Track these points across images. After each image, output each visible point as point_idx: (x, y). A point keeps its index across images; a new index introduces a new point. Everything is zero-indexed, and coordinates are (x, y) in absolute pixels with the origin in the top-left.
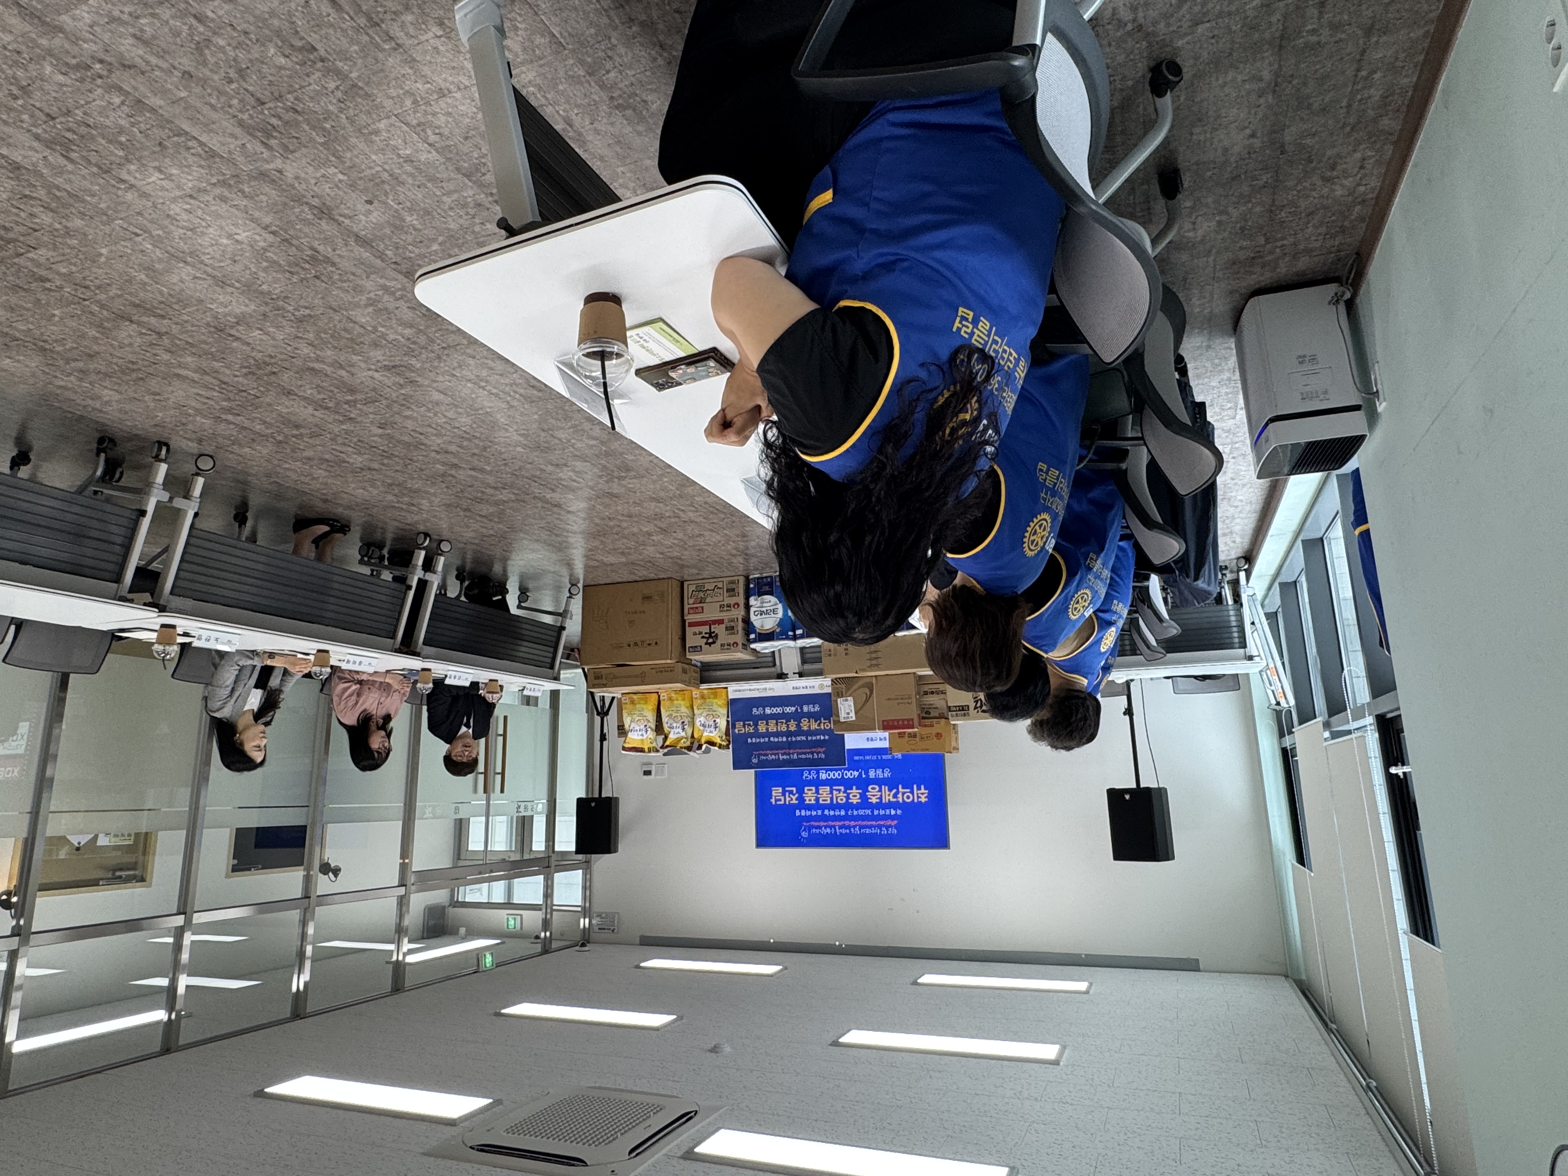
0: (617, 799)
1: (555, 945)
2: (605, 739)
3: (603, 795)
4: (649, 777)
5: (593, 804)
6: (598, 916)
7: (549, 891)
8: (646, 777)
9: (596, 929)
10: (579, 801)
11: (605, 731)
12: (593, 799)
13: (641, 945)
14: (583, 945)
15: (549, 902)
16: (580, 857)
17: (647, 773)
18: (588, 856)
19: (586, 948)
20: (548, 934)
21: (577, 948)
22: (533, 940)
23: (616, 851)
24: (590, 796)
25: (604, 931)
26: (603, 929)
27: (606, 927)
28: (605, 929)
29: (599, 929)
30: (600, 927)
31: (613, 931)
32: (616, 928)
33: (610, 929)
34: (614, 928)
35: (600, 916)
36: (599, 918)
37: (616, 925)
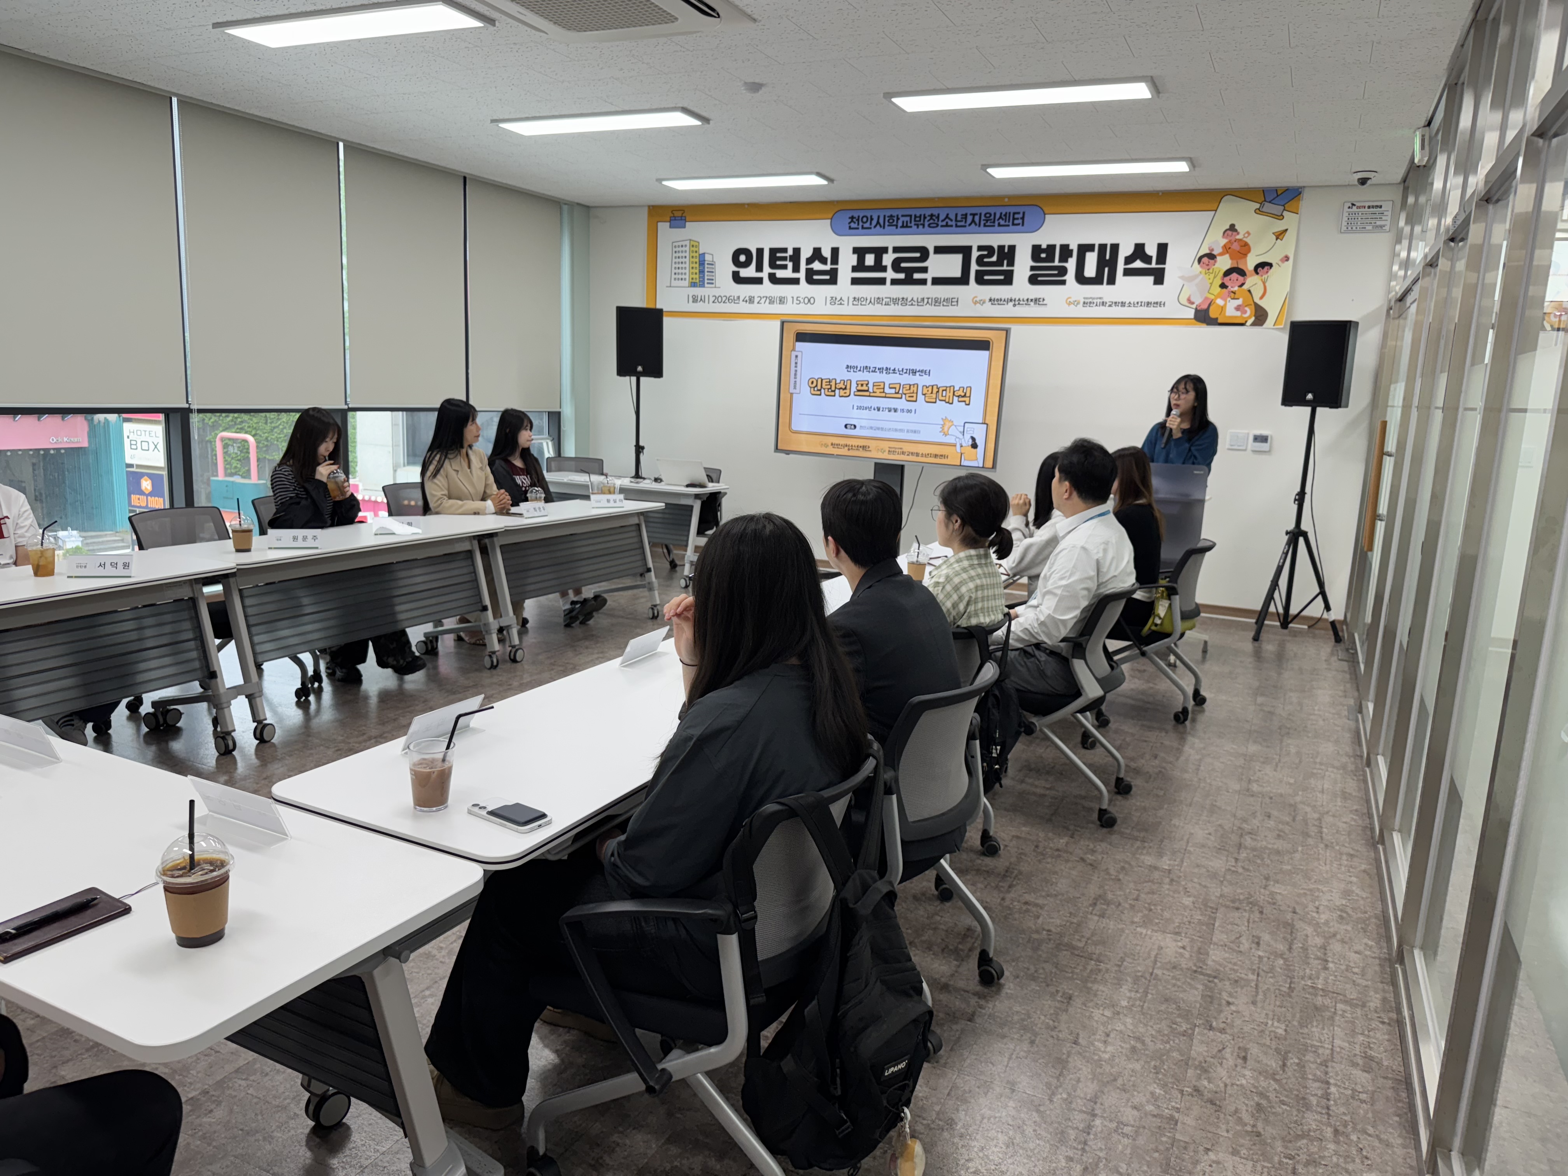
2: (1298, 494)
4: (1258, 432)
6: (1381, 227)
8: (1264, 432)
9: (1387, 207)
12: (1323, 404)
17: (1261, 439)
25: (1371, 204)
26: (1373, 207)
27: (1366, 209)
28: (1369, 207)
29: (1381, 207)
30: (1379, 209)
31: (1353, 205)
32: (1346, 209)
33: (1358, 207)
34: (1350, 210)
35: (1377, 227)
36: (1379, 223)
37: (1346, 214)
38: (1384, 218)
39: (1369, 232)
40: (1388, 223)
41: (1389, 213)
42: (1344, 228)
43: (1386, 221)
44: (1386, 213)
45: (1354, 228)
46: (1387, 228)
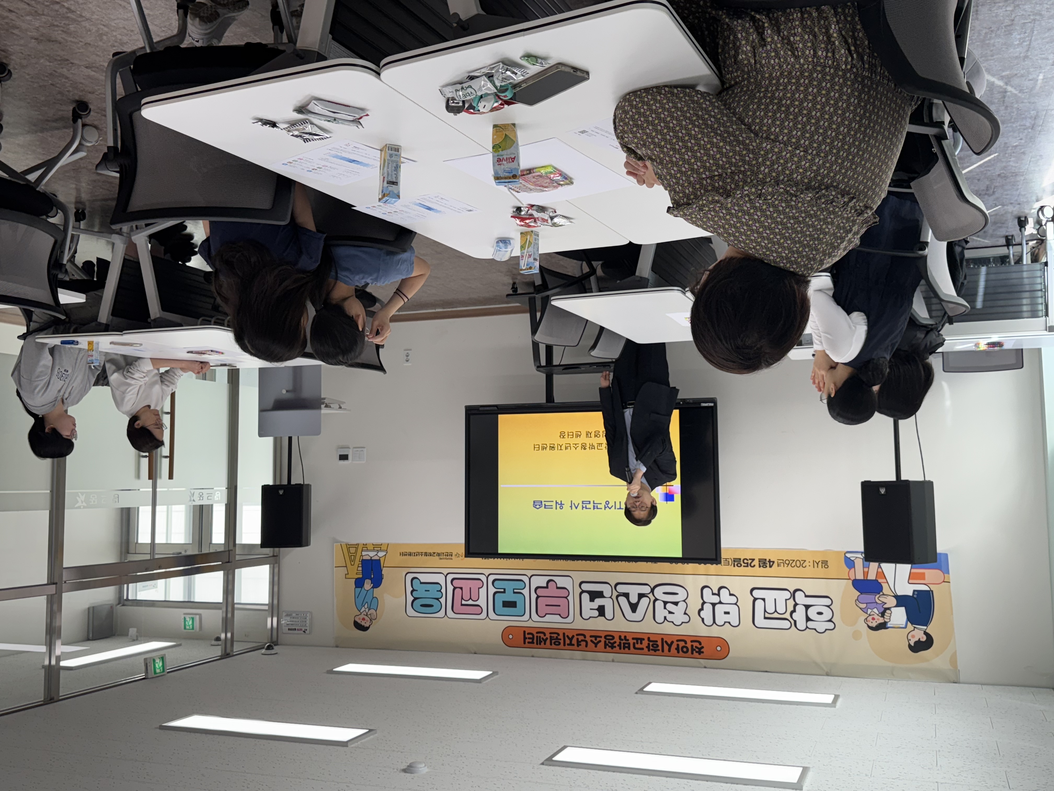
0: (308, 486)
1: (237, 648)
4: (345, 462)
5: (281, 492)
6: (287, 615)
7: (230, 587)
8: (342, 462)
10: (265, 488)
12: (281, 486)
14: (269, 648)
15: (230, 599)
16: (268, 551)
17: (344, 457)
18: (277, 549)
19: (272, 652)
20: (229, 635)
21: (263, 651)
22: (214, 642)
23: (308, 544)
26: (293, 630)
27: (297, 628)
30: (290, 629)
31: (304, 632)
32: (308, 628)
33: (301, 630)
35: (290, 615)
36: (290, 618)
37: (308, 625)
39: (295, 612)
42: (308, 615)
44: (285, 628)
45: (302, 615)
46: (284, 614)
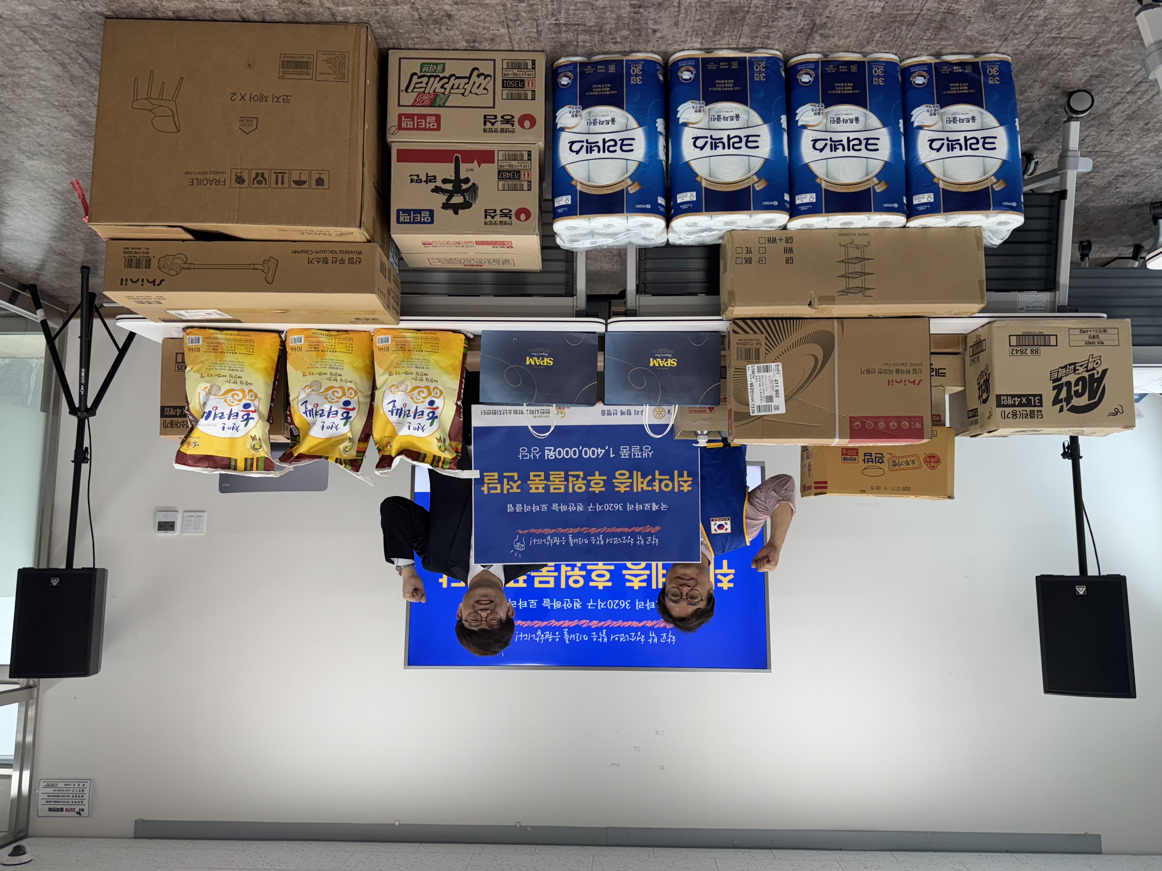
0: (104, 571)
2: (85, 460)
3: (77, 564)
4: (169, 534)
5: (55, 582)
6: (48, 786)
8: (163, 534)
9: (43, 809)
10: (24, 575)
11: (86, 444)
12: (56, 573)
13: (135, 837)
14: (18, 851)
16: (19, 680)
17: (166, 526)
19: (24, 858)
21: (7, 855)
23: (96, 672)
24: (43, 566)
25: (60, 813)
26: (58, 810)
27: (65, 807)
28: (62, 810)
29: (50, 810)
30: (52, 807)
31: (79, 813)
32: (86, 808)
33: (73, 810)
34: (82, 807)
35: (52, 786)
36: (50, 790)
37: (85, 802)
38: (45, 796)
39: (61, 780)
40: (42, 790)
41: (41, 802)
42: (87, 785)
43: (42, 792)
44: (44, 802)
45: (77, 784)
46: (43, 784)
